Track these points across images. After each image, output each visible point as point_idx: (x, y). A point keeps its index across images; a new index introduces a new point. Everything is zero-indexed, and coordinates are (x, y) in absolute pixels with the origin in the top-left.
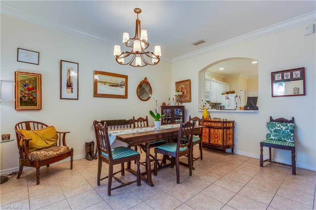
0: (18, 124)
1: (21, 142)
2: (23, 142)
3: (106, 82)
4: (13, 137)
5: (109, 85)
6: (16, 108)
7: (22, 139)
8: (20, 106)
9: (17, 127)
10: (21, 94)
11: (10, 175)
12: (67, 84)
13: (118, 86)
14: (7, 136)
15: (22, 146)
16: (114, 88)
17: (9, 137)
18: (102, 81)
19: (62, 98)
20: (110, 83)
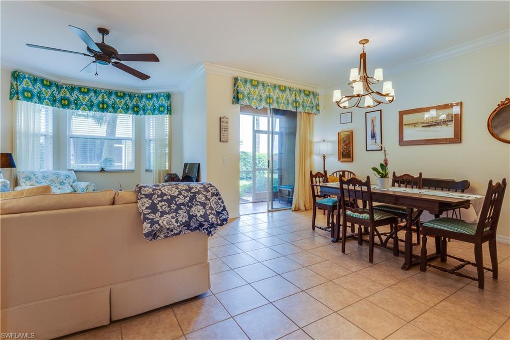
3: (417, 123)
5: (422, 126)
6: (339, 160)
8: (342, 158)
10: (342, 149)
12: (372, 135)
13: (438, 124)
16: (432, 128)
18: (410, 123)
19: (368, 149)
20: (424, 123)
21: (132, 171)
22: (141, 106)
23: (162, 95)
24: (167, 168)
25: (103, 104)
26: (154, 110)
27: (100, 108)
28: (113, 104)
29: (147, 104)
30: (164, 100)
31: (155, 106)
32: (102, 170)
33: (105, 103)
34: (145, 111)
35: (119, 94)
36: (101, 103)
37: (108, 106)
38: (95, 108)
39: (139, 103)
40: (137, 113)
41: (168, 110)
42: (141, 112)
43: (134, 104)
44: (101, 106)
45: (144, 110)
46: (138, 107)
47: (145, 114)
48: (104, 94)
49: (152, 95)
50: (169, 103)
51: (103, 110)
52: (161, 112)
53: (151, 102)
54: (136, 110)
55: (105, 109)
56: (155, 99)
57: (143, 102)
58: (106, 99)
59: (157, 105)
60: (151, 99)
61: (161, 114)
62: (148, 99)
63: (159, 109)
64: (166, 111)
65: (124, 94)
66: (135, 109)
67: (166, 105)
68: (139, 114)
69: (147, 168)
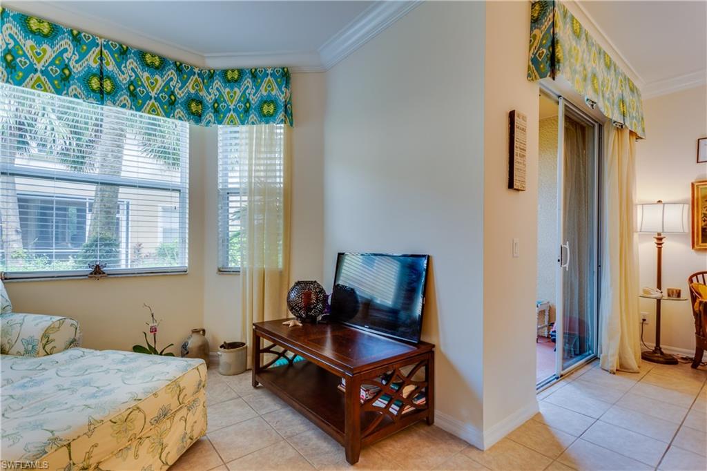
0: (696, 275)
1: (697, 304)
2: (700, 306)
4: (686, 294)
6: (693, 247)
7: (698, 301)
8: (702, 242)
9: (694, 279)
10: (704, 221)
11: (683, 358)
14: (675, 292)
15: (698, 312)
17: (679, 294)
21: (182, 272)
22: (209, 100)
23: (269, 71)
24: (281, 265)
25: (101, 79)
26: (247, 111)
27: (93, 91)
28: (131, 83)
29: (226, 96)
30: (275, 86)
31: (248, 101)
32: (97, 272)
33: (109, 78)
34: (219, 113)
35: (149, 59)
36: (94, 75)
37: (116, 87)
38: (75, 87)
39: (203, 93)
40: (197, 117)
41: (286, 111)
42: (210, 115)
43: (189, 93)
44: (95, 83)
45: (216, 111)
46: (200, 102)
47: (220, 123)
48: (105, 51)
49: (241, 72)
50: (288, 95)
51: (101, 95)
52: (266, 118)
53: (236, 89)
54: (195, 110)
55: (109, 93)
56: (248, 82)
57: (213, 91)
58: (111, 67)
59: (254, 100)
60: (236, 82)
61: (267, 122)
62: (229, 82)
63: (261, 108)
64: (281, 115)
65: (163, 60)
66: (193, 107)
67: (282, 98)
68: (204, 122)
69: (220, 266)
